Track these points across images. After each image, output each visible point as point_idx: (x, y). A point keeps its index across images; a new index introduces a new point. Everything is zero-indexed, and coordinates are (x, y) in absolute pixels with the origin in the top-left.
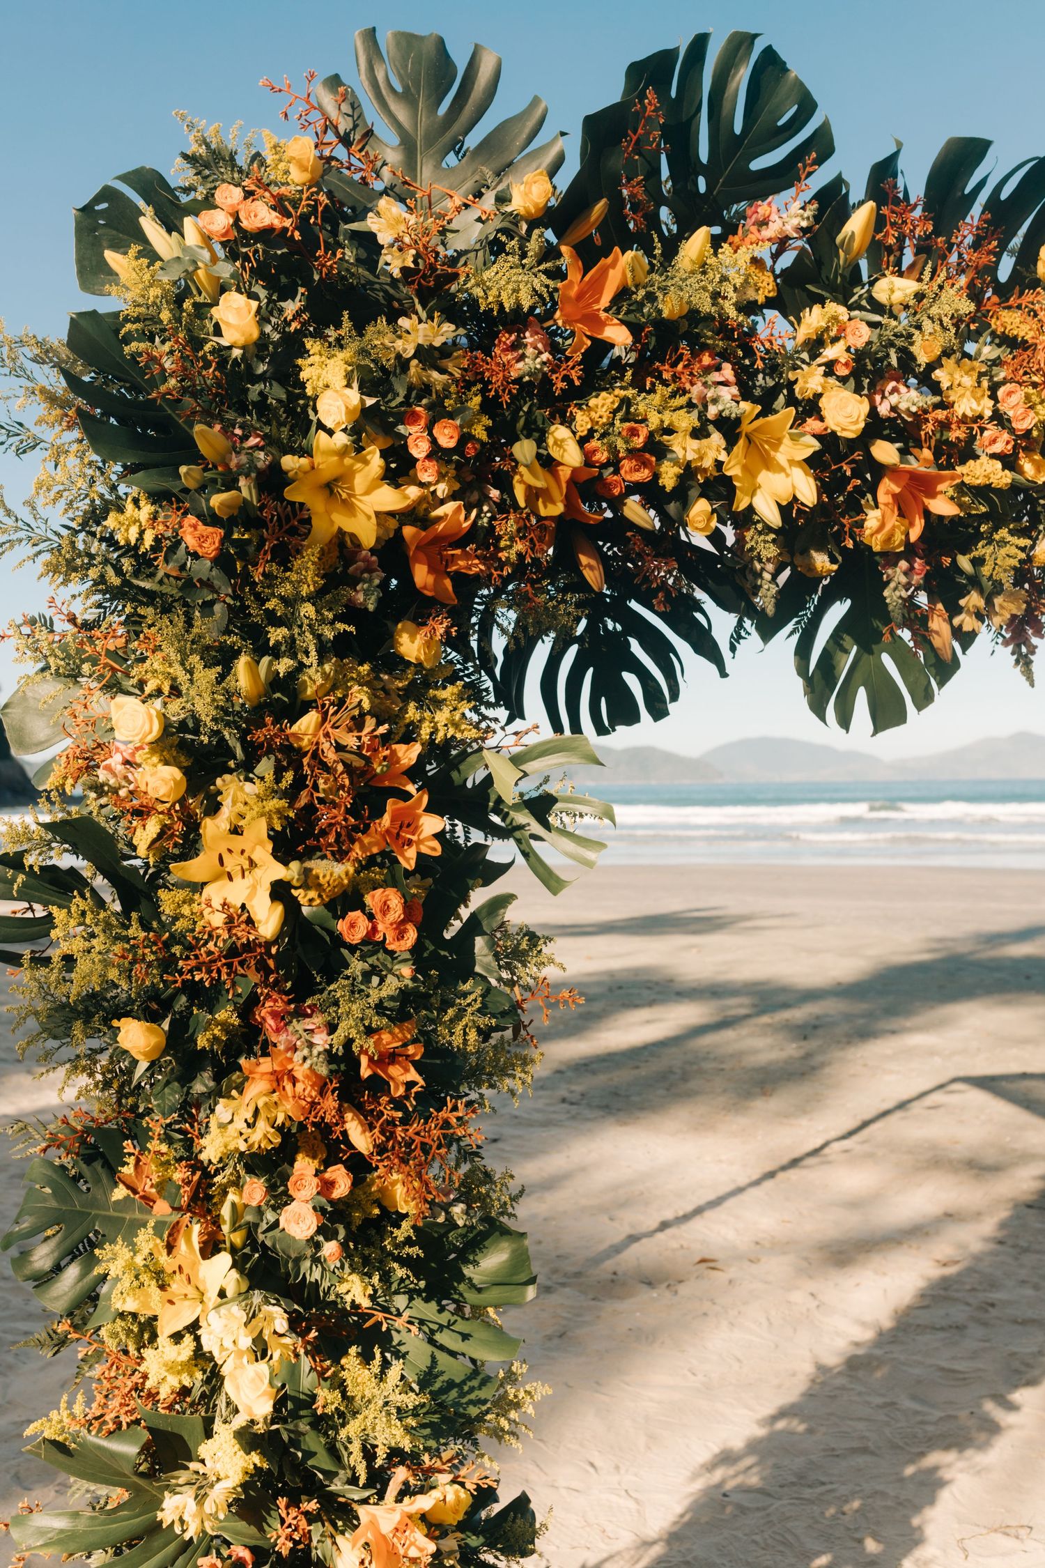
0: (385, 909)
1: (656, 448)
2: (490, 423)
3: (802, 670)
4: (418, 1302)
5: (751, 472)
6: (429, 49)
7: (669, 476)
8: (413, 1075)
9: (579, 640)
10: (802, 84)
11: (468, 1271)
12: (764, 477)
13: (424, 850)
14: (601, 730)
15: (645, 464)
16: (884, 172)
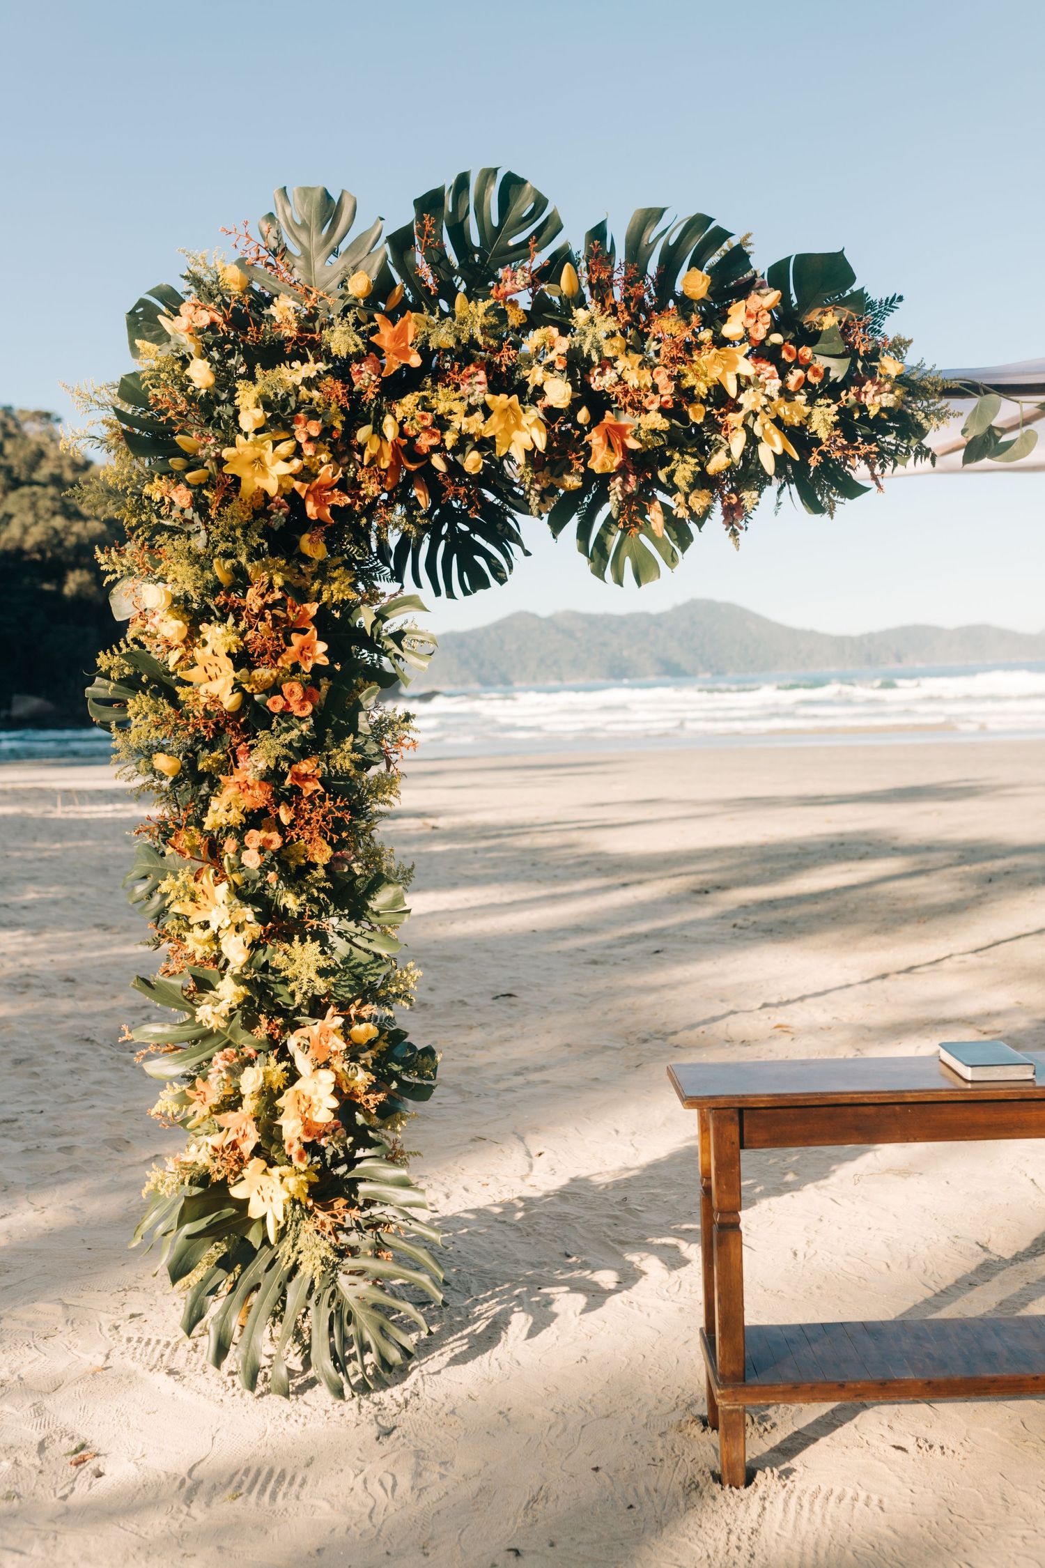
0: (292, 693)
1: (442, 423)
2: (344, 418)
3: (584, 549)
4: (344, 921)
5: (507, 431)
6: (317, 196)
7: (450, 439)
8: (319, 787)
9: (445, 537)
10: (535, 190)
11: (371, 904)
12: (516, 435)
13: (318, 662)
14: (466, 593)
15: (434, 434)
16: (598, 233)
